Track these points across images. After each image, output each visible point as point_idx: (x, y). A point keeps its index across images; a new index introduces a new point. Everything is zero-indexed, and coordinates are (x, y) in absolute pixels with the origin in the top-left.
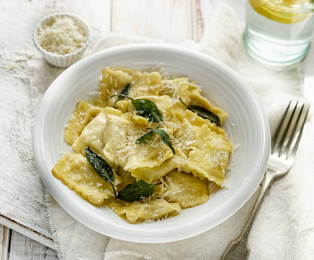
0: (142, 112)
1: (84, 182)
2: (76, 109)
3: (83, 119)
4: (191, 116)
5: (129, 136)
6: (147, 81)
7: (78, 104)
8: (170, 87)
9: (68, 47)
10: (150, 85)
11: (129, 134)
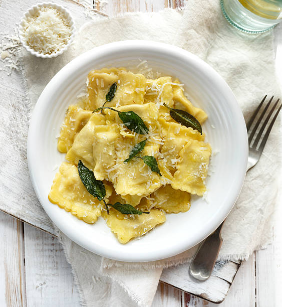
0: (128, 124)
1: (79, 200)
2: (66, 116)
3: (74, 125)
4: (176, 129)
5: (117, 151)
6: (132, 82)
7: (68, 110)
8: (155, 90)
9: (53, 46)
10: (135, 87)
11: (117, 149)
